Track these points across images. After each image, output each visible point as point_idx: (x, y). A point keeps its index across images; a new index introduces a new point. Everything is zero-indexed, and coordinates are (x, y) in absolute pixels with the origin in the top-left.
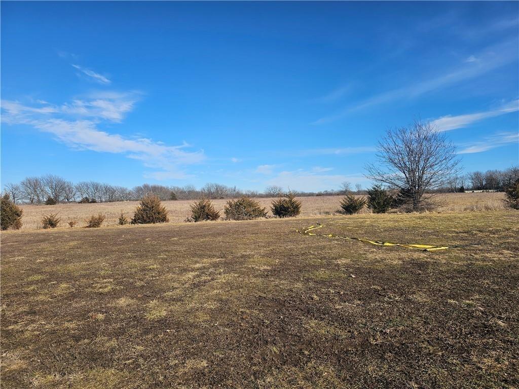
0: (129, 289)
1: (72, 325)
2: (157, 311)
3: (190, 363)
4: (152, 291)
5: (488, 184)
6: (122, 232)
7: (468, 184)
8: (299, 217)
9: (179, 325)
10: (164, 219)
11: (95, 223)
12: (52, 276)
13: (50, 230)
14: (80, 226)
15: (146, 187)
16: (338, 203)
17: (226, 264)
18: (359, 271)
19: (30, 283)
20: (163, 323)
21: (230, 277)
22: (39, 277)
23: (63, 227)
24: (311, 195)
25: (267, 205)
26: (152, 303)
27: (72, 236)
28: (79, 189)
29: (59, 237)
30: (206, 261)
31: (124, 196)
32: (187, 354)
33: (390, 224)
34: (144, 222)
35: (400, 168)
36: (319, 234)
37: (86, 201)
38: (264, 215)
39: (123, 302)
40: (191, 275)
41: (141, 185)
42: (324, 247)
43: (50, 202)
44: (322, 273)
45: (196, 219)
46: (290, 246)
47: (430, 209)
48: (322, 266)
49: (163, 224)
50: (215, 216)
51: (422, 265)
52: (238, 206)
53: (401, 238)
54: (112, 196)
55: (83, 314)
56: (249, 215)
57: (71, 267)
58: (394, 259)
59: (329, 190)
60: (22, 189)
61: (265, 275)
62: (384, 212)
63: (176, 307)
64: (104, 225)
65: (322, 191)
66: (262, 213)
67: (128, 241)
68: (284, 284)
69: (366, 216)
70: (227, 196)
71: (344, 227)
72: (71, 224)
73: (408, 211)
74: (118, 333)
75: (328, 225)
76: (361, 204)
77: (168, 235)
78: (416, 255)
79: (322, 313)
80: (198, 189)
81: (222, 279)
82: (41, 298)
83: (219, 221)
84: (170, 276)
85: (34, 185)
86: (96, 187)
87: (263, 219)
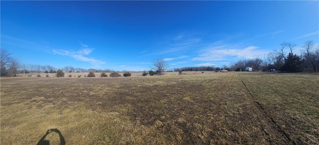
0: (86, 89)
1: (75, 94)
2: (92, 93)
3: (98, 103)
4: (91, 90)
6: (85, 78)
7: (173, 70)
9: (96, 96)
10: (94, 76)
11: (79, 76)
12: (71, 86)
13: (70, 77)
14: (76, 77)
15: (91, 69)
16: (141, 74)
17: (108, 86)
20: (93, 96)
21: (109, 88)
23: (73, 77)
26: (91, 92)
27: (75, 79)
28: (76, 69)
29: (72, 79)
30: (103, 85)
31: (86, 71)
32: (97, 101)
33: (154, 78)
34: (90, 77)
35: (157, 66)
36: (135, 80)
37: (77, 72)
39: (85, 91)
40: (99, 87)
41: (90, 69)
43: (70, 72)
45: (102, 77)
49: (94, 77)
50: (106, 76)
52: (113, 74)
54: (83, 71)
55: (77, 93)
56: (116, 76)
57: (75, 84)
61: (119, 88)
62: (153, 75)
63: (96, 93)
64: (81, 77)
66: (120, 76)
67: (86, 80)
68: (123, 90)
69: (148, 76)
70: (111, 72)
71: (142, 78)
72: (74, 77)
73: (158, 75)
74: (84, 97)
76: (147, 74)
77: (95, 79)
80: (103, 70)
81: (107, 89)
83: (107, 77)
84: (95, 87)
85: (67, 68)
86: (80, 69)
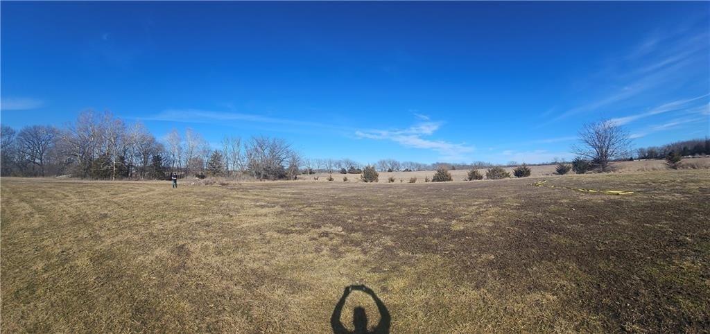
0: (438, 214)
1: (412, 229)
2: (457, 227)
3: (484, 256)
4: (452, 216)
5: (651, 155)
6: (427, 186)
7: (636, 155)
8: (529, 177)
9: (473, 235)
10: (450, 179)
11: (413, 181)
12: (398, 204)
13: (391, 183)
14: (406, 182)
15: (438, 163)
16: (554, 169)
17: (493, 202)
18: (575, 206)
19: (388, 206)
20: (463, 233)
21: (497, 209)
22: (390, 204)
23: (397, 182)
24: (535, 165)
25: (511, 171)
26: (454, 222)
27: (403, 186)
28: (403, 165)
29: (396, 187)
30: (481, 201)
31: (427, 168)
32: (481, 251)
33: (590, 179)
34: (439, 181)
35: (593, 146)
36: (545, 186)
37: (407, 170)
38: (509, 176)
39: (436, 220)
40: (474, 208)
41: (435, 163)
42: (550, 193)
43: (390, 171)
44: (552, 207)
45: (470, 180)
46: (529, 193)
47: (614, 171)
48: (551, 203)
49: (450, 182)
50: (481, 178)
51: (618, 203)
52: (493, 171)
53: (600, 187)
54: (420, 168)
55: (417, 224)
56: (500, 177)
57: (405, 200)
58: (598, 199)
59: (545, 163)
60: (378, 165)
61: (518, 208)
62: (583, 173)
63: (469, 225)
64: (417, 182)
65: (541, 163)
66: (508, 175)
67: (432, 190)
68: (531, 213)
69: (572, 175)
70: (485, 167)
71: (560, 181)
72: (401, 181)
73: (599, 172)
74: (438, 236)
75: (550, 181)
76: (569, 168)
77: (455, 187)
78: (612, 197)
79: (559, 231)
80: (469, 164)
81: (493, 210)
82: (394, 213)
83: (483, 180)
84: (461, 208)
85: (383, 163)
86: (412, 164)
87: (509, 178)
